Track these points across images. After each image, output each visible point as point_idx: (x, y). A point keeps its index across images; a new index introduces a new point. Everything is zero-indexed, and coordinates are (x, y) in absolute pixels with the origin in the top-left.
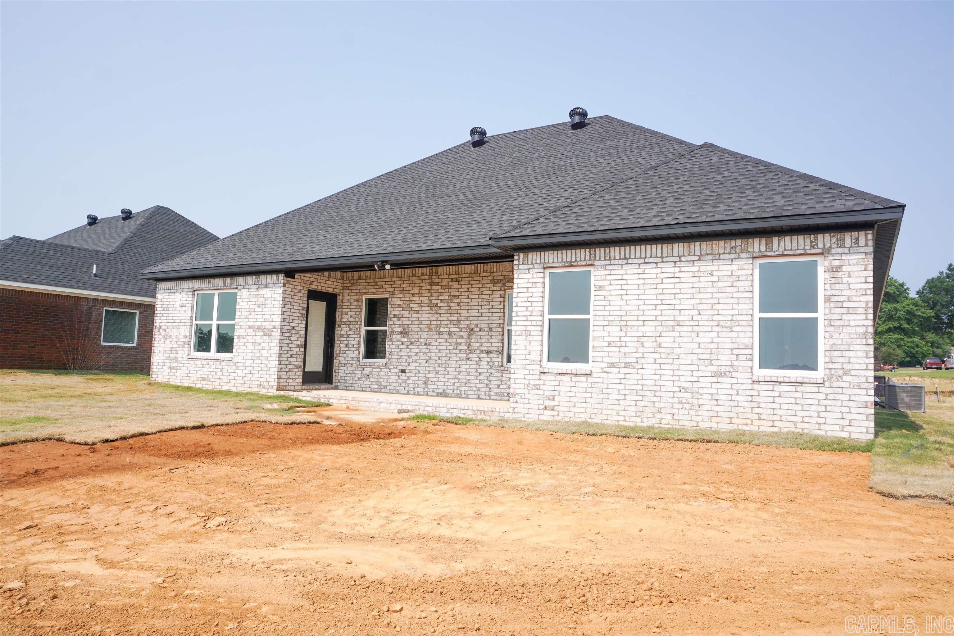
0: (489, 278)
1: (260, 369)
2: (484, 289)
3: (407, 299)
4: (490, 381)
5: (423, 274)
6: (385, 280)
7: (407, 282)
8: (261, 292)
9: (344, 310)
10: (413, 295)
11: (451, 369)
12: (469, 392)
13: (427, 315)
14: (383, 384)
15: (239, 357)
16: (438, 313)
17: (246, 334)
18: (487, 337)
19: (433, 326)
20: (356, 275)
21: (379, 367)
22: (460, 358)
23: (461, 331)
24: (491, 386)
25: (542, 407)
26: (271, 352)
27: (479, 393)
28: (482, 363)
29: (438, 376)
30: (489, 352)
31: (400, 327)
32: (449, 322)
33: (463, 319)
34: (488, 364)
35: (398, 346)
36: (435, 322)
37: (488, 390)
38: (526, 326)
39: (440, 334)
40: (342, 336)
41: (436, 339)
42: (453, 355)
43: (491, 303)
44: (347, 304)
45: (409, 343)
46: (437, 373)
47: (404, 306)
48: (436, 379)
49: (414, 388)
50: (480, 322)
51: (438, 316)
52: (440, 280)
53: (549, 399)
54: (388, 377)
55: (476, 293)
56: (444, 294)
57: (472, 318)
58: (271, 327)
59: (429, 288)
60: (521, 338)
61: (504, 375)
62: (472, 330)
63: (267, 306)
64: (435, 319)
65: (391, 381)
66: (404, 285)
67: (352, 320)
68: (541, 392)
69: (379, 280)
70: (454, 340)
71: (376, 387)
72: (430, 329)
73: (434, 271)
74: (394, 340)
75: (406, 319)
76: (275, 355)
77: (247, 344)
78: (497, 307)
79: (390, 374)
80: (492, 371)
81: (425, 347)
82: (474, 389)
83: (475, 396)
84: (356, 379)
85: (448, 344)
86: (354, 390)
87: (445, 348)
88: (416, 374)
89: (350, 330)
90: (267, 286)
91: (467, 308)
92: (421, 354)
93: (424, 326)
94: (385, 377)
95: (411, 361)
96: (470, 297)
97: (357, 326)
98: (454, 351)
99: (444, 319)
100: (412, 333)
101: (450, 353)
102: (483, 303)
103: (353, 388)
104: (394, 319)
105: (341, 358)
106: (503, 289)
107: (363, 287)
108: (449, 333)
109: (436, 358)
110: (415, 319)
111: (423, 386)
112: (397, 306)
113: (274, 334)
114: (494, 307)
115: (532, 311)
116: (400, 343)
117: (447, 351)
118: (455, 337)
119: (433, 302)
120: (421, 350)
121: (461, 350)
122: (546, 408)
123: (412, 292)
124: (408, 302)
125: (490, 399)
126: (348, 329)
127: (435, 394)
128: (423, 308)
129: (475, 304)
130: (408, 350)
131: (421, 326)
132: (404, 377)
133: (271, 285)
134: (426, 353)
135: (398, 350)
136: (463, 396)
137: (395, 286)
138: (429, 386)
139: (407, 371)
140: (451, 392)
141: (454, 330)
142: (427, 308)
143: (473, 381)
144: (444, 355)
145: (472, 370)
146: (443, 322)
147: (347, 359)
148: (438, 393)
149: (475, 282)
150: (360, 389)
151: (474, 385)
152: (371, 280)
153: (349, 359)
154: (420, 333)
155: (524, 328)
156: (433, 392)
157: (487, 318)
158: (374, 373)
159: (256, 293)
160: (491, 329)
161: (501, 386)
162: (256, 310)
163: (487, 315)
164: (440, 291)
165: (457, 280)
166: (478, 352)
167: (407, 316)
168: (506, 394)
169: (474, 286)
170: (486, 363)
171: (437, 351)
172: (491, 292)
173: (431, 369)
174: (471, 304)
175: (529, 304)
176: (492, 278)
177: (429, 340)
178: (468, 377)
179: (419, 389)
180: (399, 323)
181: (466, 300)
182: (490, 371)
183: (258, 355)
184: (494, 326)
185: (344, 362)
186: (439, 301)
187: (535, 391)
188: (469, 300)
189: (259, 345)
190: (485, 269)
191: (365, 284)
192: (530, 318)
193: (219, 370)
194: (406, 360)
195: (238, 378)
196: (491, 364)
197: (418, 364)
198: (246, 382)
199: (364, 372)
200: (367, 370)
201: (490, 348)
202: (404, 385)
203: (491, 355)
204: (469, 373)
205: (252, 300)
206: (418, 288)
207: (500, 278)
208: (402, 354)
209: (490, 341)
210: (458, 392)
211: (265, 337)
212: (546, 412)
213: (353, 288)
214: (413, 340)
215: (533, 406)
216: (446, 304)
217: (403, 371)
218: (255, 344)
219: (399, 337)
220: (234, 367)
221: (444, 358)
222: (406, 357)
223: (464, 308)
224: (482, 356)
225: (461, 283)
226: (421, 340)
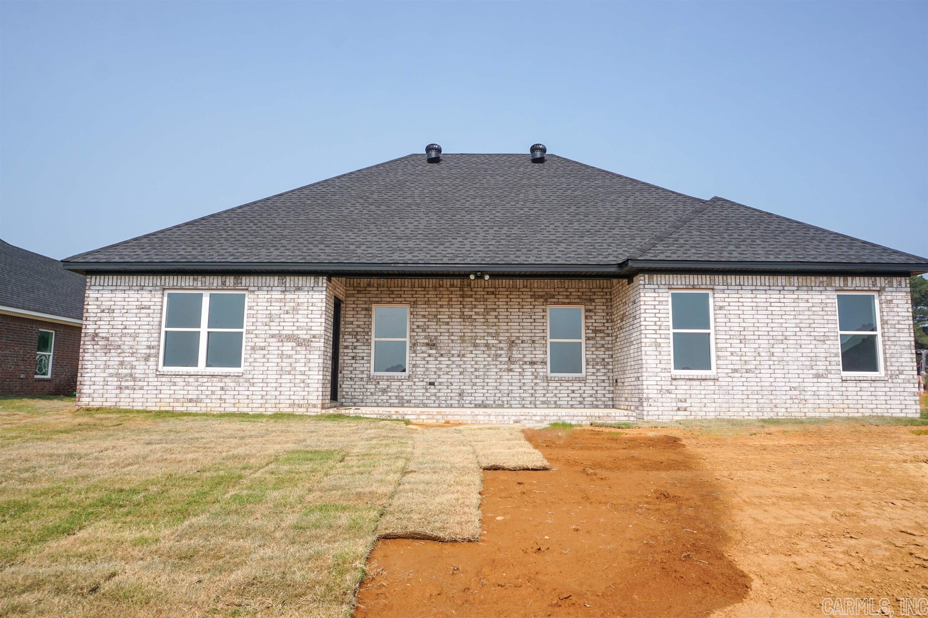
0: (529, 293)
1: (292, 385)
2: (524, 303)
3: (433, 310)
4: (535, 390)
5: (452, 286)
6: (403, 289)
7: (433, 292)
8: (289, 296)
9: (347, 319)
10: (441, 306)
11: (490, 380)
12: (512, 402)
13: (460, 327)
14: (405, 398)
15: (254, 372)
16: (472, 325)
17: (267, 344)
18: (530, 349)
19: (467, 338)
20: (364, 281)
21: (399, 380)
22: (501, 369)
23: (500, 342)
24: (537, 395)
25: (676, 408)
26: (310, 365)
27: (524, 402)
28: (526, 373)
29: (475, 388)
30: (532, 363)
31: (426, 339)
32: (486, 334)
33: (502, 331)
34: (532, 375)
35: (424, 358)
36: (469, 334)
37: (533, 399)
38: (656, 338)
39: (475, 345)
40: (347, 347)
41: (472, 351)
42: (492, 366)
43: (533, 317)
44: (352, 313)
45: (437, 355)
46: (475, 384)
47: (430, 317)
48: (474, 391)
49: (446, 401)
50: (521, 335)
51: (472, 328)
52: (474, 293)
53: (681, 401)
54: (411, 391)
55: (516, 307)
56: (479, 307)
57: (512, 331)
58: (309, 336)
59: (460, 299)
60: (650, 349)
61: (550, 384)
62: (513, 342)
63: (300, 312)
64: (468, 331)
65: (416, 394)
66: (429, 296)
67: (359, 330)
68: (674, 396)
69: (396, 289)
70: (493, 352)
71: (397, 401)
72: (463, 341)
73: (465, 283)
74: (418, 352)
75: (433, 330)
76: (316, 369)
77: (267, 356)
78: (539, 320)
79: (414, 387)
80: (538, 381)
81: (459, 359)
82: (518, 399)
83: (519, 406)
84: (369, 394)
85: (486, 356)
86: (366, 406)
87: (483, 359)
88: (448, 386)
89: (358, 341)
90: (299, 289)
91: (506, 320)
92: (454, 366)
93: (456, 338)
94: (408, 391)
95: (441, 373)
96: (509, 310)
97: (366, 337)
98: (494, 363)
99: (480, 331)
100: (442, 345)
101: (489, 365)
102: (523, 317)
103: (364, 404)
104: (417, 330)
105: (345, 372)
106: (545, 304)
107: (374, 296)
108: (487, 345)
109: (473, 370)
110: (445, 331)
111: (457, 398)
112: (420, 317)
113: (313, 344)
114: (536, 320)
115: (660, 326)
116: (426, 355)
117: (486, 363)
118: (493, 348)
119: (465, 313)
120: (453, 362)
121: (501, 362)
122: (679, 409)
123: (439, 303)
124: (436, 313)
125: (536, 408)
126: (355, 340)
127: (473, 406)
128: (453, 320)
129: (515, 317)
130: (437, 362)
131: (452, 338)
132: (432, 390)
133: (306, 289)
134: (460, 365)
135: (423, 362)
136: (506, 406)
137: (417, 296)
138: (464, 398)
139: (436, 384)
140: (492, 402)
141: (492, 341)
142: (459, 320)
143: (516, 391)
144: (482, 366)
145: (515, 381)
146: (478, 334)
147: (354, 372)
148: (476, 405)
149: (514, 296)
150: (375, 404)
151: (518, 395)
152: (385, 289)
153: (358, 372)
154: (451, 345)
155: (654, 340)
156: (471, 403)
157: (529, 331)
158: (393, 387)
159: (283, 296)
160: (534, 342)
161: (547, 395)
162: (282, 316)
163: (529, 327)
164: (473, 303)
165: (493, 293)
166: (521, 363)
167: (434, 327)
168: (552, 402)
169: (512, 300)
170: (530, 373)
171: (473, 363)
172: (532, 307)
173: (467, 381)
174: (511, 317)
175: (657, 319)
176: (532, 293)
177: (463, 352)
178: (510, 388)
179: (452, 402)
180: (424, 334)
181: (505, 314)
182: (535, 381)
183: (288, 369)
184: (537, 338)
185: (350, 376)
186: (474, 313)
187: (668, 395)
188: (509, 314)
189: (290, 357)
190: (525, 284)
191: (376, 292)
192: (658, 332)
193: (219, 388)
194: (435, 372)
195: (254, 397)
196: (536, 374)
197: (450, 377)
198: (269, 401)
199: (379, 387)
200: (383, 384)
201: (534, 360)
202: (433, 398)
203: (536, 366)
204: (511, 384)
205: (273, 304)
206: (447, 300)
207: (540, 294)
208: (430, 366)
209: (534, 352)
210: (500, 402)
211: (298, 348)
212: (679, 412)
213: (360, 295)
214: (443, 352)
215: (666, 409)
216: (482, 317)
217: (432, 384)
218: (281, 356)
219: (424, 348)
220: (247, 384)
221: (481, 370)
222: (435, 370)
223: (503, 320)
224: (525, 366)
225: (497, 296)
226: (453, 352)
